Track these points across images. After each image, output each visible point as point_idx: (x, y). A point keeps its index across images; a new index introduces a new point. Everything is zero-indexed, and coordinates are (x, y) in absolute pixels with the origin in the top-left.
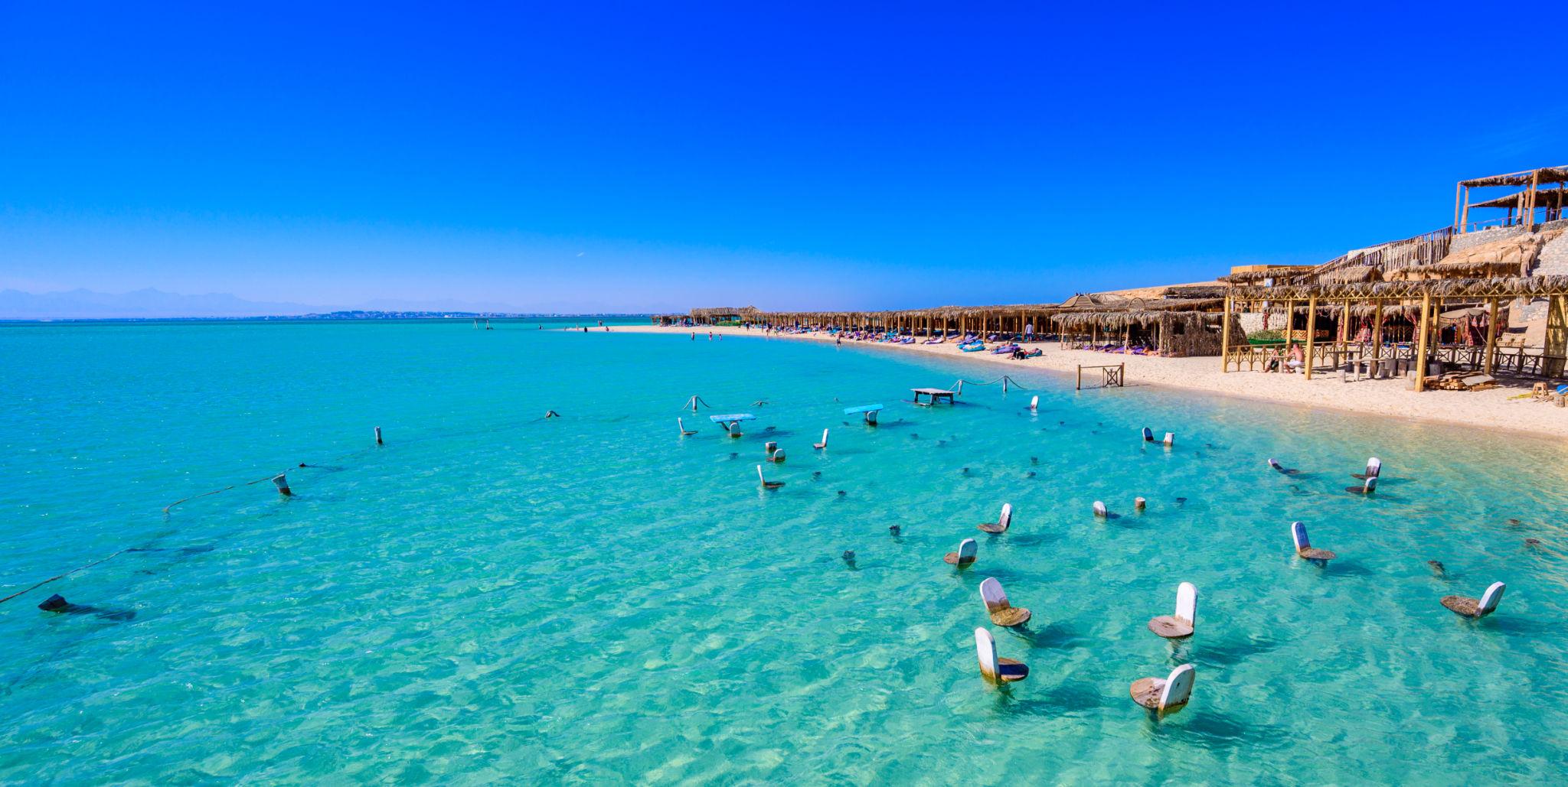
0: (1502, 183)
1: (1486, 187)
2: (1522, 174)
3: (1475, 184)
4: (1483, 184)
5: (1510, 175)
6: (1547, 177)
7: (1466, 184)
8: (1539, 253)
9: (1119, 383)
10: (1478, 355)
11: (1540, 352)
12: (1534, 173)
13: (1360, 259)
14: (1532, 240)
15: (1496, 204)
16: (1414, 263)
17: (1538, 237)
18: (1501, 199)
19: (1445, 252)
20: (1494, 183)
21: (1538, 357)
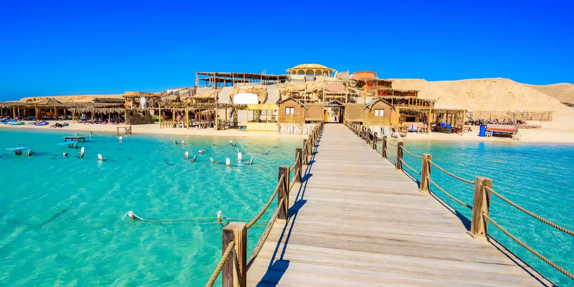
0: (207, 74)
1: (202, 75)
2: (211, 73)
3: (200, 74)
4: (202, 74)
5: (209, 73)
6: (217, 75)
7: (198, 74)
8: (218, 95)
9: (130, 133)
10: (220, 122)
11: (233, 121)
12: (214, 73)
13: (172, 93)
14: (216, 92)
15: (204, 80)
16: (188, 96)
17: (217, 91)
18: (206, 78)
19: (195, 93)
20: (205, 74)
21: (232, 122)
